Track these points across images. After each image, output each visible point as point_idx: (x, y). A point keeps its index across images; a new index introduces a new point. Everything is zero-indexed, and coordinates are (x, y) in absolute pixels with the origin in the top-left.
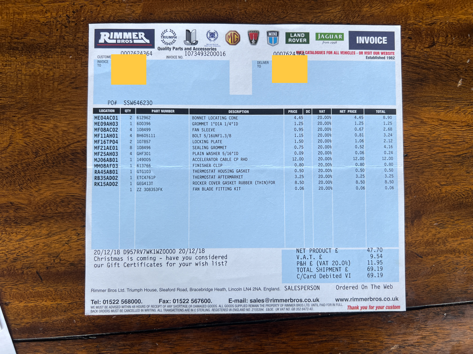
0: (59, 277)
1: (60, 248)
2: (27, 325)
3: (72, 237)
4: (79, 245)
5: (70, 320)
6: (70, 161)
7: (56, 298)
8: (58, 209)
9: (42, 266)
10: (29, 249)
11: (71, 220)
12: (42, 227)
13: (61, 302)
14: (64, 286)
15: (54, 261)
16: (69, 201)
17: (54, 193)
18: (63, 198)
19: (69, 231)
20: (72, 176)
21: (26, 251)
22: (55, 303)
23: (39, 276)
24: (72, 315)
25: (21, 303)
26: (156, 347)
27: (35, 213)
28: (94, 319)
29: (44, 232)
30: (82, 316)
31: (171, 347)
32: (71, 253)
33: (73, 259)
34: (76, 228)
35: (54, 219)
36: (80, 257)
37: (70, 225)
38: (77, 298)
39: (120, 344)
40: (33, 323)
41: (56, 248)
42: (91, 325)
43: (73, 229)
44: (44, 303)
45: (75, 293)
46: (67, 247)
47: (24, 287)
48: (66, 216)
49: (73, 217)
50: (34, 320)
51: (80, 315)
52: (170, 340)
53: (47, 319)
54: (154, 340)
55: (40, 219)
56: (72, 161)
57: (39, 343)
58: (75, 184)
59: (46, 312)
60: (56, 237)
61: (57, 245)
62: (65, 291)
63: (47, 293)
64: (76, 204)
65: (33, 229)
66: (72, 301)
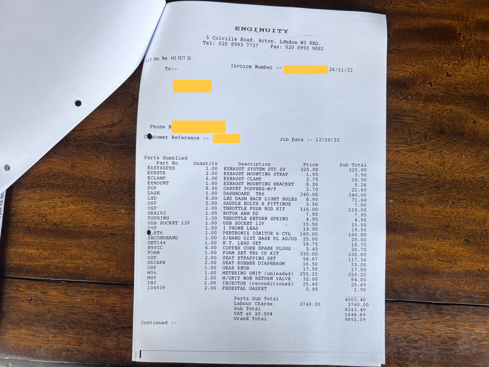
0: (44, 232)
1: (48, 210)
2: (15, 266)
3: (58, 203)
4: (62, 210)
5: (48, 266)
6: (64, 145)
7: (39, 248)
8: (50, 181)
9: (32, 223)
10: (24, 208)
11: (58, 191)
12: (36, 192)
13: (43, 252)
14: (47, 240)
15: (42, 220)
16: (59, 176)
17: (49, 168)
18: (55, 173)
19: (56, 199)
20: (64, 157)
21: (21, 209)
22: (38, 252)
23: (29, 230)
24: (50, 263)
25: (12, 249)
26: (110, 296)
27: (32, 181)
28: (66, 268)
29: (37, 196)
30: (57, 265)
31: (121, 298)
32: (55, 216)
33: (56, 221)
34: (62, 197)
35: (46, 187)
36: (62, 219)
37: (57, 194)
38: (55, 250)
39: (83, 290)
40: (19, 264)
41: (45, 210)
42: (63, 272)
43: (59, 197)
44: (29, 250)
45: (54, 247)
46: (53, 211)
47: (17, 236)
48: (55, 187)
49: (61, 188)
50: (20, 263)
51: (56, 264)
52: (121, 293)
53: (30, 263)
54: (109, 290)
55: (35, 187)
56: (66, 145)
57: (22, 280)
58: (65, 163)
59: (30, 258)
60: (46, 202)
61: (46, 208)
62: (47, 243)
63: (33, 243)
64: (64, 179)
65: (29, 193)
66: (51, 252)
